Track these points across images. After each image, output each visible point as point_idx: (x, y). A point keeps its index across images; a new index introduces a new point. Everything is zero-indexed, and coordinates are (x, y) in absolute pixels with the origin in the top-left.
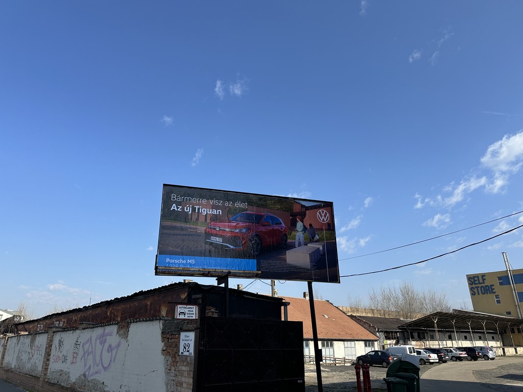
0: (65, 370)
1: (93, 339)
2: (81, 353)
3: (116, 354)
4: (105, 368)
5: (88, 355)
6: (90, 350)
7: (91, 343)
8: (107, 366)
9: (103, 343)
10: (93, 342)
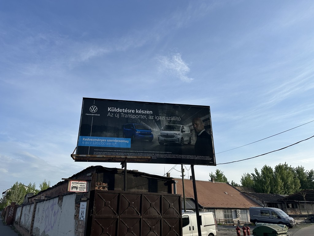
0: (39, 227)
1: (49, 207)
2: (44, 216)
3: (56, 218)
4: (52, 227)
5: (47, 218)
6: (48, 215)
7: (48, 210)
8: (52, 226)
9: (52, 210)
10: (49, 209)
